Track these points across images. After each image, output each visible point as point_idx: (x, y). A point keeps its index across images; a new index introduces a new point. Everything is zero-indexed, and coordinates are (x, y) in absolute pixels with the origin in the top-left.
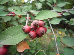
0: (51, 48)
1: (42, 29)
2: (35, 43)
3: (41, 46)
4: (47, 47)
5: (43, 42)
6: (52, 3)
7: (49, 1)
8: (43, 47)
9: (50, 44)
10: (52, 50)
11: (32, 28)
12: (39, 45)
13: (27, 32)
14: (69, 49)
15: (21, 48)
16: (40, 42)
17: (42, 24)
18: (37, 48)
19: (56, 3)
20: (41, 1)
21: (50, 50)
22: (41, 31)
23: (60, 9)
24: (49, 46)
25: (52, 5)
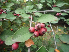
0: (50, 44)
1: (43, 30)
2: (36, 39)
3: (42, 42)
4: (47, 43)
5: (44, 39)
6: (52, 4)
7: (49, 2)
8: (44, 42)
9: (50, 40)
10: (52, 46)
11: (36, 29)
12: (40, 41)
13: (32, 32)
14: (66, 45)
15: (28, 44)
16: (41, 39)
17: (43, 26)
18: (38, 44)
19: (55, 3)
20: (41, 2)
21: (50, 46)
22: (43, 32)
23: (59, 9)
24: (49, 42)
25: (52, 5)
